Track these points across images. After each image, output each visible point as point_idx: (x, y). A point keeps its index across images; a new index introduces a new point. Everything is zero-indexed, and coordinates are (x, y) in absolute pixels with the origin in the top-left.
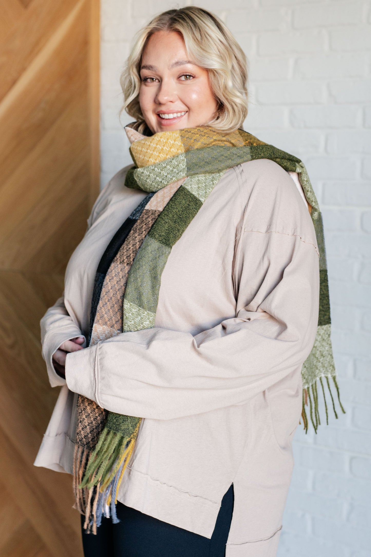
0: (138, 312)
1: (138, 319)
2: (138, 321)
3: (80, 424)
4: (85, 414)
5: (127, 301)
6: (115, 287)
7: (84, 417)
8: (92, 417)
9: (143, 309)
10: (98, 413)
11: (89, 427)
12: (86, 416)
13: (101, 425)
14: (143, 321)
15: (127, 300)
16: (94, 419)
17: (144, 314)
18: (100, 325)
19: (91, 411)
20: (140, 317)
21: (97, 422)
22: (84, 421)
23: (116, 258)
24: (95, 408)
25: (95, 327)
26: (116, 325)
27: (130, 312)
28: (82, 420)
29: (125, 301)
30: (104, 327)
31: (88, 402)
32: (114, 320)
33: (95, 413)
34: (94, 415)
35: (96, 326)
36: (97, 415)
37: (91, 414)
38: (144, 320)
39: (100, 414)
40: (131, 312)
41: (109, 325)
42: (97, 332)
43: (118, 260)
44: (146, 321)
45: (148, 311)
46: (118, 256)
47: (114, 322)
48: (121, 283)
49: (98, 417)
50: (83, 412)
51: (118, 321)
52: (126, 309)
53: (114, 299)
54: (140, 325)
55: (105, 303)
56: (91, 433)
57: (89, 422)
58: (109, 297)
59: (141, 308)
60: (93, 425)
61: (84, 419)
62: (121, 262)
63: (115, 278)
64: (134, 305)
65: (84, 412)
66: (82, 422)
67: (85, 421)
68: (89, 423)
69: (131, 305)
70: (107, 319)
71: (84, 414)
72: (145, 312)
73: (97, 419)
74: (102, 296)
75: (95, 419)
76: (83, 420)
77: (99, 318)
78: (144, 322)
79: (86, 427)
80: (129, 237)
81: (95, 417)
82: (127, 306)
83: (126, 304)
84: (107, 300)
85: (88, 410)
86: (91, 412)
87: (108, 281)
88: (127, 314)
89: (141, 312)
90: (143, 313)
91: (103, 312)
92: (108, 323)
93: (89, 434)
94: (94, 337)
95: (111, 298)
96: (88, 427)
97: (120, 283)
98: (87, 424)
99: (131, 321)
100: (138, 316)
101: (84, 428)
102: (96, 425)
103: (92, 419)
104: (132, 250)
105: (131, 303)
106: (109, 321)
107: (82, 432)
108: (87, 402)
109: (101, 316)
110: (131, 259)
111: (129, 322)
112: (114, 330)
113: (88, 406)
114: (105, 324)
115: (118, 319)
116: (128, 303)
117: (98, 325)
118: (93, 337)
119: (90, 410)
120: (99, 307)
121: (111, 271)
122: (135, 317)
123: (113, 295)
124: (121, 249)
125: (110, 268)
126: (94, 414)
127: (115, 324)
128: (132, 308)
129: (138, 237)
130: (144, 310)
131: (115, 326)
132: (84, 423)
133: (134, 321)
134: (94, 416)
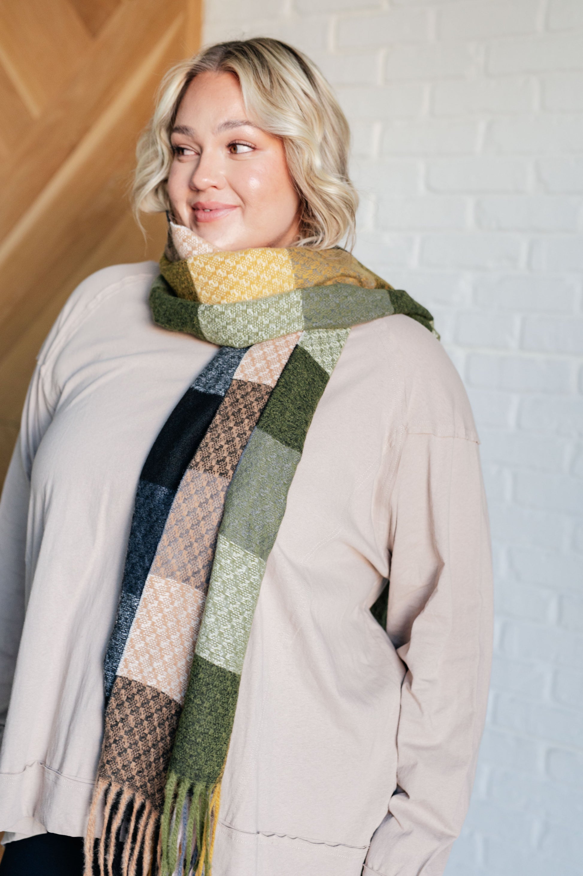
0: (243, 559)
1: (241, 570)
2: (242, 573)
3: (114, 745)
4: (123, 729)
5: (224, 539)
6: (195, 513)
7: (122, 733)
8: (136, 734)
9: (252, 554)
10: (148, 729)
11: (132, 750)
12: (125, 732)
13: (152, 750)
14: (250, 575)
15: (224, 536)
16: (141, 738)
17: (253, 563)
18: (160, 577)
19: (136, 723)
20: (246, 567)
21: (145, 743)
22: (121, 740)
23: (193, 462)
24: (143, 719)
25: (151, 581)
26: (192, 579)
27: (228, 557)
28: (117, 739)
29: (221, 538)
30: (169, 581)
31: (131, 708)
32: (189, 570)
33: (143, 728)
34: (140, 731)
35: (153, 578)
36: (146, 731)
37: (136, 729)
38: (253, 573)
39: (152, 731)
40: (231, 558)
41: (179, 577)
42: (154, 589)
43: (200, 465)
44: (255, 574)
45: (260, 558)
46: (198, 457)
47: (190, 574)
48: (209, 506)
49: (149, 735)
50: (120, 725)
51: (198, 572)
52: (222, 551)
53: (194, 534)
54: (243, 581)
55: (174, 539)
56: (136, 762)
57: (132, 742)
58: (182, 530)
59: (249, 553)
60: (139, 747)
61: (122, 737)
62: (205, 471)
63: (195, 497)
64: (236, 545)
65: (122, 724)
66: (118, 742)
67: (123, 740)
68: (130, 743)
69: (231, 545)
70: (176, 568)
71: (121, 728)
72: (255, 558)
73: (146, 739)
74: (167, 526)
75: (143, 737)
76: (119, 739)
77: (159, 564)
78: (253, 577)
79: (125, 750)
80: (214, 425)
81: (143, 734)
82: (224, 546)
83: (223, 543)
84: (178, 535)
85: (130, 721)
86: (136, 725)
87: (181, 501)
88: (223, 560)
89: (248, 559)
90: (252, 561)
91: (168, 555)
92: (178, 573)
93: (131, 762)
94: (147, 597)
95: (187, 532)
96: (129, 751)
97: (207, 507)
98: (126, 745)
99: (228, 573)
100: (243, 565)
101: (122, 753)
102: (144, 748)
103: (137, 737)
104: (227, 451)
105: (231, 542)
106: (179, 570)
107: (118, 759)
108: (129, 708)
109: (165, 562)
110: (227, 466)
111: (225, 574)
112: (188, 588)
113: (130, 715)
114: (170, 576)
115: (197, 568)
116: (227, 542)
117: (157, 577)
118: (145, 597)
119: (133, 721)
120: (162, 546)
121: (188, 484)
122: (237, 567)
123: (191, 526)
124: (201, 445)
125: (184, 478)
126: (141, 729)
127: (192, 576)
128: (232, 551)
129: (235, 428)
130: (254, 555)
131: (192, 581)
132: (122, 744)
133: (234, 574)
134: (140, 733)
